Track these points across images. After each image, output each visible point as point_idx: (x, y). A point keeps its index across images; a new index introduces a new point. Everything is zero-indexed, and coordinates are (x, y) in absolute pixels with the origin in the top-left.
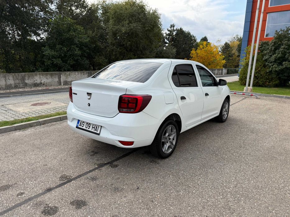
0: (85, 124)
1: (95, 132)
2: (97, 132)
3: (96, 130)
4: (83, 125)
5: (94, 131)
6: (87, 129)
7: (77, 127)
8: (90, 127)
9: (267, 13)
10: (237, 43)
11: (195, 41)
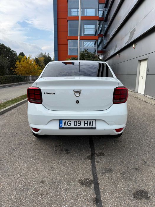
0: (72, 122)
1: (90, 127)
2: (92, 127)
3: (91, 125)
4: (69, 125)
5: (88, 127)
6: (77, 126)
7: (60, 128)
8: (80, 124)
9: (68, 40)
10: (42, 59)
11: (15, 55)
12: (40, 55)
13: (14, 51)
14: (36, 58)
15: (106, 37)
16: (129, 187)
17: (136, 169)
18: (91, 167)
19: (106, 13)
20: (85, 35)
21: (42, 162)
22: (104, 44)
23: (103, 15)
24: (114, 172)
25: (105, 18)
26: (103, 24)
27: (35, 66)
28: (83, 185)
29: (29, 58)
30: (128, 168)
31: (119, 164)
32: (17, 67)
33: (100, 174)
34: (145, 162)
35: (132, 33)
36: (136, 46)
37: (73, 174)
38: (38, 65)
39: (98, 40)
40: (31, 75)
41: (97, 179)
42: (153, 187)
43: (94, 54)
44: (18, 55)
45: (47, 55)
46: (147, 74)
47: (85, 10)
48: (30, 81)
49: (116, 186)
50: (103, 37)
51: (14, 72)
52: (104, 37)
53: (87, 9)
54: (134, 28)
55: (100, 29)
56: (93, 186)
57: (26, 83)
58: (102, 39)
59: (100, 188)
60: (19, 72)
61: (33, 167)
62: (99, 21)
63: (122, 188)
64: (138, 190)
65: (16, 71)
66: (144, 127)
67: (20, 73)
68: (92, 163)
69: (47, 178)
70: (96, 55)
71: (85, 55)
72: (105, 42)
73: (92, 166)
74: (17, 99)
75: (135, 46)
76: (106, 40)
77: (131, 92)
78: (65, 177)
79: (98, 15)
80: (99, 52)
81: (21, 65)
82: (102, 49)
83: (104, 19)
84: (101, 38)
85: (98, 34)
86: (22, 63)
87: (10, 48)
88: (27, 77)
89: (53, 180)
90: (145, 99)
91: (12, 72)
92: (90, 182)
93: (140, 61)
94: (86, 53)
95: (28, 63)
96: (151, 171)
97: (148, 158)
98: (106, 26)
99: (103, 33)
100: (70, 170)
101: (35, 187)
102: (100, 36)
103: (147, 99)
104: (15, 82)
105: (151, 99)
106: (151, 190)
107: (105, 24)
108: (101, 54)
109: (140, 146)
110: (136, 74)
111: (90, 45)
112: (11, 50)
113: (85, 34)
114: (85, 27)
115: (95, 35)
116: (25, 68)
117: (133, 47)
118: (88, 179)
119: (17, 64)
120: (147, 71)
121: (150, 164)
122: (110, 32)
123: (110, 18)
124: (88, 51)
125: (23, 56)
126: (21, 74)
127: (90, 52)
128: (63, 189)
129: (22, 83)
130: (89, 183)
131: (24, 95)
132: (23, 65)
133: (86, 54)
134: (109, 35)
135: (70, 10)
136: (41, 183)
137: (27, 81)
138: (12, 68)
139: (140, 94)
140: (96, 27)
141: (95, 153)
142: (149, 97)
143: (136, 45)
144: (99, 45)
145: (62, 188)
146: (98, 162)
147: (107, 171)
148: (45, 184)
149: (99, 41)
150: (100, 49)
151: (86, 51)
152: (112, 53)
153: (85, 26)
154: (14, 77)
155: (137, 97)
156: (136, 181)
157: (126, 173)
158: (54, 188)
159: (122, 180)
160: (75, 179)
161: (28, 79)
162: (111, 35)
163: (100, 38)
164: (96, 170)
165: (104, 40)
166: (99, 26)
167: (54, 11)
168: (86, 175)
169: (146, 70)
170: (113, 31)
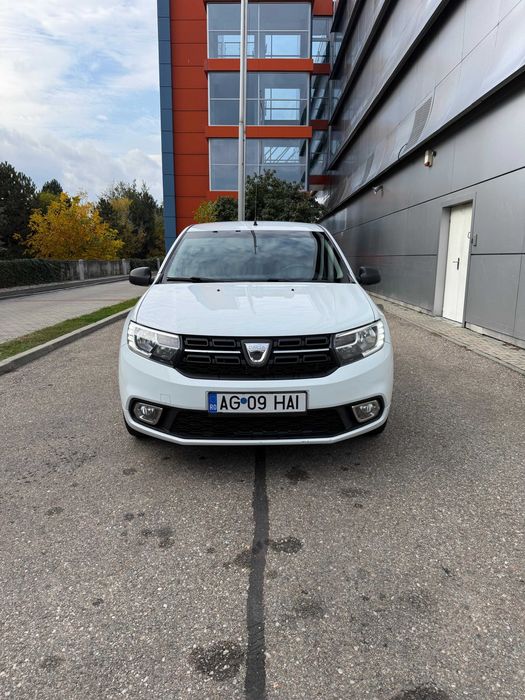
9: (208, 139)
10: (125, 202)
11: (30, 190)
12: (116, 189)
13: (24, 178)
14: (103, 201)
15: (339, 130)
16: (378, 675)
17: (412, 601)
18: (245, 595)
19: (337, 47)
20: (267, 122)
21: (63, 582)
22: (332, 154)
23: (327, 56)
24: (330, 613)
25: (335, 66)
26: (328, 85)
27: (98, 227)
28: (204, 672)
29: (77, 199)
30: (382, 597)
31: (352, 583)
32: (35, 232)
33: (277, 624)
34: (447, 572)
35: (423, 114)
36: (435, 159)
37: (174, 627)
38: (106, 225)
39: (310, 140)
40: (83, 258)
41: (262, 646)
42: (470, 672)
43: (297, 187)
44: (38, 189)
45: (139, 190)
46: (471, 254)
47: (268, 37)
48: (78, 279)
49: (330, 675)
50: (326, 130)
51: (25, 247)
52: (333, 130)
53: (272, 34)
54: (429, 97)
55: (319, 103)
56: (244, 675)
57: (64, 288)
58: (324, 136)
59: (270, 686)
60: (42, 249)
61: (24, 602)
62: (314, 78)
63: (352, 682)
64: (410, 688)
65: (31, 246)
66: (454, 439)
67: (44, 250)
68: (250, 582)
69: (72, 645)
70: (305, 190)
71: (267, 191)
72: (335, 146)
73: (250, 592)
74: (20, 342)
75: (431, 158)
76: (339, 138)
77: (419, 316)
78: (139, 641)
79: (311, 56)
80: (313, 180)
81: (49, 224)
82: (325, 170)
83: (332, 68)
84: (321, 133)
85: (310, 121)
86: (50, 216)
87: (10, 166)
88: (67, 264)
89: (92, 654)
90: (465, 339)
91: (17, 249)
92: (235, 656)
93: (450, 209)
94: (269, 184)
95: (72, 216)
96: (467, 608)
97: (457, 556)
98: (338, 93)
99: (327, 116)
100: (166, 612)
101: (19, 685)
102: (317, 125)
103: (472, 338)
104: (26, 284)
105: (485, 338)
106: (460, 686)
107: (334, 87)
108: (322, 186)
109: (433, 508)
110: (436, 255)
111: (286, 157)
112: (14, 173)
113: (267, 118)
114: (267, 96)
115: (303, 121)
116: (62, 233)
117: (426, 161)
118: (228, 645)
119: (34, 222)
120: (472, 242)
121: (466, 580)
122: (352, 112)
123: (349, 66)
124: (275, 175)
125: (55, 194)
126: (50, 256)
127: (282, 180)
128: (124, 691)
129: (50, 285)
130: (227, 663)
131: (48, 329)
132: (55, 224)
133: (270, 188)
134: (348, 122)
135: (215, 35)
136: (43, 666)
137: (69, 280)
138: (16, 236)
139: (449, 322)
140: (302, 95)
141: (267, 542)
142: (480, 330)
143: (435, 154)
144: (316, 157)
145: (124, 687)
146: (274, 575)
147: (305, 609)
148: (57, 673)
149: (316, 143)
150: (318, 170)
151: (269, 175)
152: (356, 183)
153: (267, 91)
154: (21, 264)
155: (437, 330)
156: (407, 650)
157: (373, 618)
158: (91, 686)
159: (356, 648)
160: (178, 649)
161: (72, 270)
162: (352, 123)
163: (317, 132)
164: (261, 609)
165: (332, 139)
166: (316, 94)
167: (159, 41)
168: (222, 630)
169: (468, 241)
170: (361, 109)
